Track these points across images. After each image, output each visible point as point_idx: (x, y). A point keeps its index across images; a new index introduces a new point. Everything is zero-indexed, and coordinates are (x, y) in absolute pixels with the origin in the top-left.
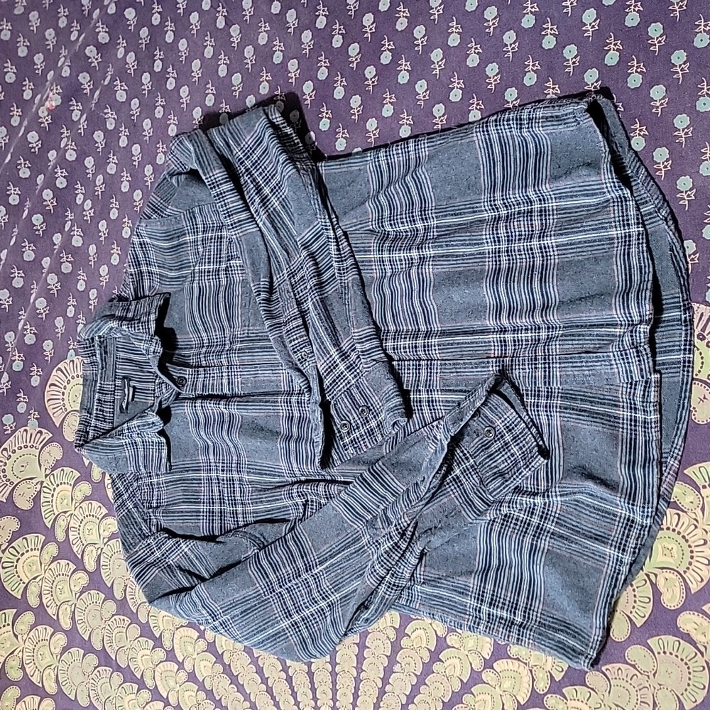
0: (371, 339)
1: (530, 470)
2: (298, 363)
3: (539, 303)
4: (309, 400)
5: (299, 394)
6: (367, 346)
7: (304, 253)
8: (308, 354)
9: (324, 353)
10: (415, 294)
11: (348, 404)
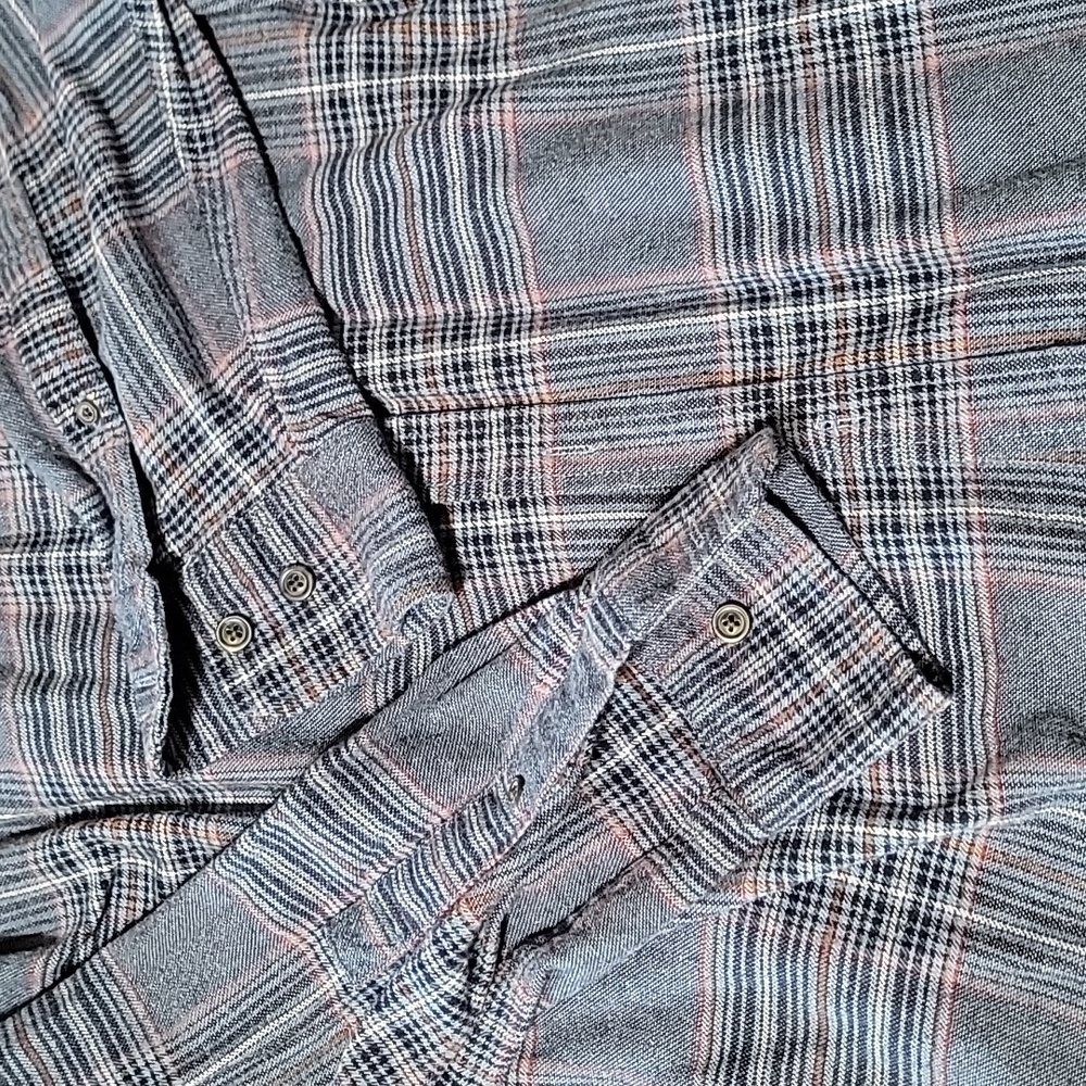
0: (313, 350)
1: (895, 732)
2: (65, 441)
3: (884, 198)
4: (109, 557)
5: (71, 541)
6: (302, 370)
7: (68, 89)
8: (99, 409)
9: (155, 402)
10: (457, 198)
11: (242, 561)
